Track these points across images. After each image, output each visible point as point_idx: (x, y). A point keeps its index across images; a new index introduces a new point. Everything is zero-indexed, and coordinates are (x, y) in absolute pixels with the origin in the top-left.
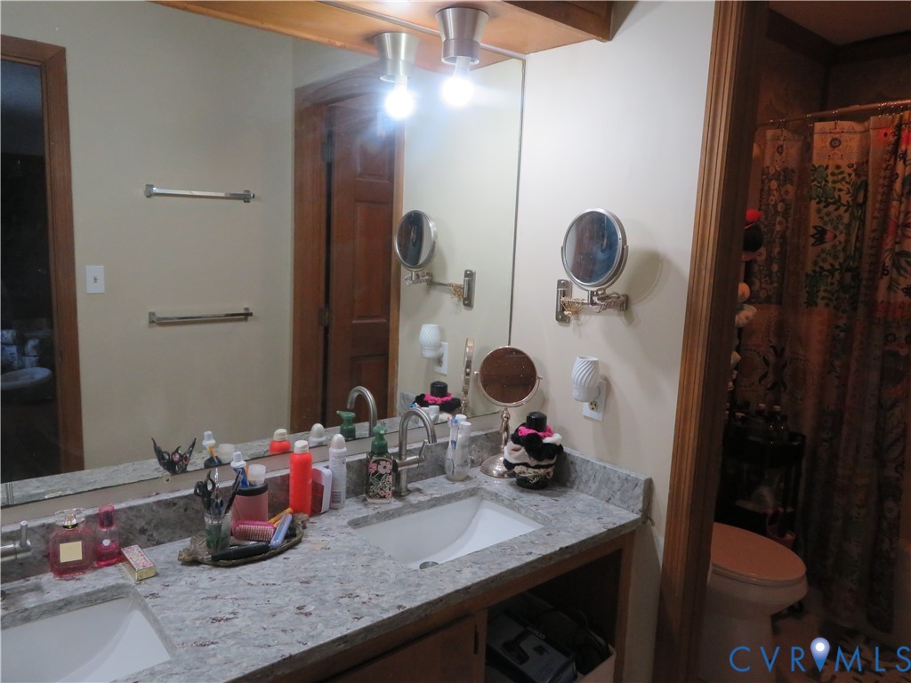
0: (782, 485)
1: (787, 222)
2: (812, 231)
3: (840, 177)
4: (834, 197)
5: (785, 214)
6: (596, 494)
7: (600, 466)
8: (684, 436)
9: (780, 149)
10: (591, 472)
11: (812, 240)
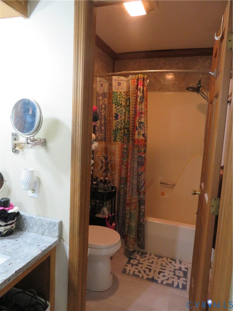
0: (110, 206)
1: (106, 112)
2: (114, 115)
3: (121, 96)
4: (120, 103)
5: (105, 109)
6: (37, 232)
7: (38, 219)
8: (74, 200)
9: (102, 85)
10: (34, 222)
11: (114, 118)
